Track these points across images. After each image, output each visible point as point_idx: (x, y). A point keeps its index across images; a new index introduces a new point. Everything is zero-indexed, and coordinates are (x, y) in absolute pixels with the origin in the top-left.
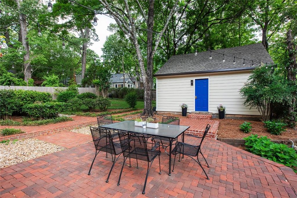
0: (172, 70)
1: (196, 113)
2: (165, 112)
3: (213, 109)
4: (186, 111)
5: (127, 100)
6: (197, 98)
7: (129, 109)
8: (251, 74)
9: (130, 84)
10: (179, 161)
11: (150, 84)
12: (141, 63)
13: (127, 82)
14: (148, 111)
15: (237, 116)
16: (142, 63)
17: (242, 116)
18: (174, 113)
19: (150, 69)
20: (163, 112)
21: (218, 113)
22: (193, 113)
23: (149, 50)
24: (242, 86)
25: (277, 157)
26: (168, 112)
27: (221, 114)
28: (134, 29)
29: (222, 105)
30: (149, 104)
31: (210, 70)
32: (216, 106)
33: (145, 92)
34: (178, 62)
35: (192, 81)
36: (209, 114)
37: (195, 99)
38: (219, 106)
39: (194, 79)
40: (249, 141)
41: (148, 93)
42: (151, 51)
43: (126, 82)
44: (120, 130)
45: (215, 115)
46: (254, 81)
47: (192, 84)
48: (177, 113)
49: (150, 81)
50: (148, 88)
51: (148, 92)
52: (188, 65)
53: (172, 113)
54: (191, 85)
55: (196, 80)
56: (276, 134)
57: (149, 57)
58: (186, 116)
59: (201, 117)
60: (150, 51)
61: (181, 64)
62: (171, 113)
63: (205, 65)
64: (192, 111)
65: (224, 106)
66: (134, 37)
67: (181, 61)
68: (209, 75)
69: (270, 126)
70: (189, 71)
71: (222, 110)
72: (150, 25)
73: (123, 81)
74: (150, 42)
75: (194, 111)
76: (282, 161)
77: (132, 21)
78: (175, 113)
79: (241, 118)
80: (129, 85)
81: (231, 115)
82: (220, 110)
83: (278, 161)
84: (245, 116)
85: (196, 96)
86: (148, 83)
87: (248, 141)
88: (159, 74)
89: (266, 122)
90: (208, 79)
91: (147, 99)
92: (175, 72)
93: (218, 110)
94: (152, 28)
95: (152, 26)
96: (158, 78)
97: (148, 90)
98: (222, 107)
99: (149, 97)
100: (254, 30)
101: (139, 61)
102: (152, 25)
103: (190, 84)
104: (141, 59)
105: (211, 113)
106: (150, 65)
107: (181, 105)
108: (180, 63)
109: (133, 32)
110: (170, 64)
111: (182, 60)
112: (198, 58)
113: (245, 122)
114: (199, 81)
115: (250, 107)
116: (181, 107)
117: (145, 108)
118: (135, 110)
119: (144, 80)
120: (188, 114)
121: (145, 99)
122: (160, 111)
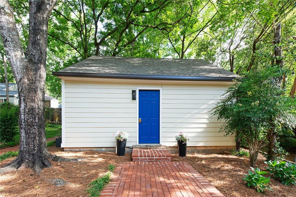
1: (140, 148)
2: (82, 150)
4: (125, 145)
6: (142, 122)
13: (16, 96)
14: (33, 155)
15: (199, 148)
18: (100, 149)
20: (78, 150)
22: (136, 147)
26: (88, 149)
27: (182, 148)
35: (134, 92)
36: (161, 148)
37: (139, 123)
39: (137, 89)
43: (13, 96)
45: (170, 149)
47: (134, 98)
48: (107, 149)
53: (97, 149)
54: (133, 99)
55: (140, 90)
58: (124, 155)
59: (157, 158)
62: (95, 149)
64: (134, 144)
68: (161, 85)
73: (6, 95)
75: (138, 144)
78: (103, 149)
79: (203, 151)
81: (192, 148)
84: (209, 148)
85: (140, 119)
90: (159, 91)
91: (30, 125)
93: (176, 141)
99: (35, 119)
103: (131, 97)
105: (164, 146)
114: (144, 94)
117: (22, 148)
118: (11, 147)
119: (16, 72)
120: (127, 150)
121: (22, 125)
122: (70, 148)
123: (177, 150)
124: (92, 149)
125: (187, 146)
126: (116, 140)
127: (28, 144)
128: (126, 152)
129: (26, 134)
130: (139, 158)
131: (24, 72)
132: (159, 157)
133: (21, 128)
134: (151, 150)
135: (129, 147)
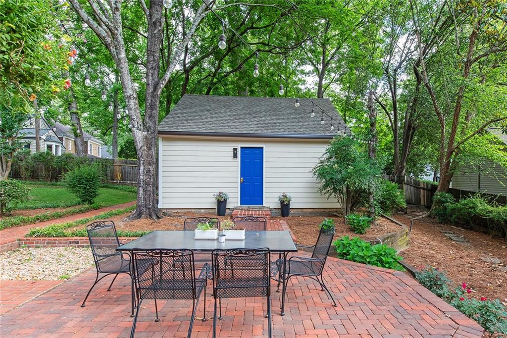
0: (194, 125)
1: (242, 210)
2: (179, 211)
3: (271, 200)
4: (226, 206)
5: (73, 186)
6: (244, 182)
7: (78, 208)
8: (327, 147)
9: (54, 145)
10: (278, 292)
11: (153, 150)
12: (132, 103)
13: (44, 137)
14: (149, 208)
15: (306, 210)
16: (134, 102)
17: (312, 210)
18: (199, 211)
19: (154, 117)
20: (176, 211)
21: (280, 207)
22: (237, 208)
23: (150, 78)
24: (314, 163)
25: (381, 262)
26: (186, 211)
27: (284, 209)
28: (119, 24)
29: (286, 194)
30: (150, 194)
31: (265, 132)
32: (277, 195)
33: (142, 168)
34: (202, 110)
35: (235, 150)
36: (265, 209)
37: (241, 183)
38: (281, 195)
39: (239, 146)
40: (341, 246)
41: (149, 171)
42: (156, 79)
43: (40, 139)
44: (180, 250)
45: (274, 211)
46: (331, 157)
47: (235, 156)
48: (207, 210)
49: (153, 143)
50: (149, 159)
51: (149, 167)
52: (224, 118)
53: (196, 211)
54: (234, 158)
55: (241, 148)
56: (361, 233)
57: (152, 92)
58: (224, 216)
59: (256, 216)
60: (153, 79)
61: (209, 114)
62: (193, 210)
63: (256, 123)
64: (236, 205)
65: (288, 195)
66: (117, 41)
67: (209, 108)
68: (265, 142)
69: (354, 222)
70: (230, 131)
71: (286, 202)
72: (155, 23)
73: (35, 136)
74: (154, 60)
75: (239, 205)
76: (387, 266)
77: (115, 4)
78: (202, 211)
79: (311, 213)
80: (50, 147)
81: (298, 210)
82: (284, 202)
83: (383, 266)
84: (316, 210)
85: (242, 178)
86: (149, 149)
87: (339, 247)
88: (166, 129)
89: (350, 217)
90: (263, 148)
91: (147, 184)
92: (201, 130)
93: (279, 202)
94: (159, 31)
95: (160, 28)
96: (164, 139)
97: (150, 164)
98: (286, 197)
100: (305, 73)
101: (129, 97)
102: (160, 25)
103: (232, 155)
104: (132, 93)
105: (267, 208)
106: (153, 110)
107: (215, 194)
108: (206, 112)
109: (117, 29)
110: (185, 111)
111: (210, 106)
112: (240, 108)
113: (326, 219)
114: (247, 151)
115: (327, 195)
116: (216, 198)
117: (140, 204)
118: (95, 209)
119: (138, 142)
120: (228, 211)
121: (140, 184)
122: (167, 209)
123: (280, 211)
124: (190, 210)
125: (290, 207)
126: (216, 201)
127: (145, 199)
128: (226, 213)
129: (144, 191)
130: (239, 216)
131: (144, 141)
132: (258, 215)
133: (140, 186)
134: (254, 210)
135: (229, 209)
